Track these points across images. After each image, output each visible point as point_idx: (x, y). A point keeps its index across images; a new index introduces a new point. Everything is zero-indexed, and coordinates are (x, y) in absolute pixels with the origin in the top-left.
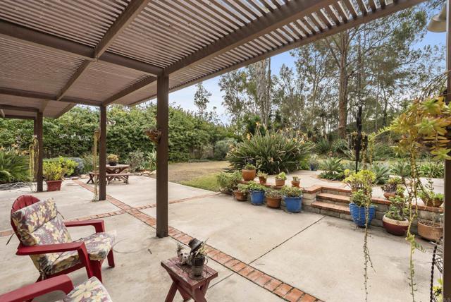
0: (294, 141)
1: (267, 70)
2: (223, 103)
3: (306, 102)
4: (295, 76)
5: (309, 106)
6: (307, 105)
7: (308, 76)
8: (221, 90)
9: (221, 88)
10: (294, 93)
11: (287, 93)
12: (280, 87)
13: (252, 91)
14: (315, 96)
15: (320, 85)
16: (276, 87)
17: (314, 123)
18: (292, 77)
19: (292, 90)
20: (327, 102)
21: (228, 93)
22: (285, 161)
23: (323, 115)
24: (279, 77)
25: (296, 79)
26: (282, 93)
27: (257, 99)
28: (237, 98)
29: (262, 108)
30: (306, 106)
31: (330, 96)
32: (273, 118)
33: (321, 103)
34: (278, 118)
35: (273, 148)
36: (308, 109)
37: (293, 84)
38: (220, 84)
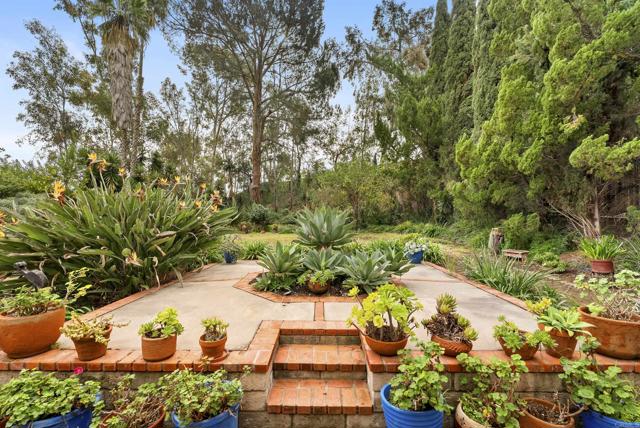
0: (195, 206)
1: (135, 76)
2: (21, 117)
3: (204, 146)
4: (187, 102)
5: (207, 154)
6: (205, 152)
7: (206, 109)
8: (16, 87)
9: (14, 82)
10: (185, 131)
11: (173, 127)
12: (161, 114)
13: (103, 107)
14: (217, 141)
15: (224, 125)
16: (154, 112)
17: (216, 179)
18: (181, 102)
19: (182, 124)
20: (235, 151)
21: (37, 97)
22: (174, 254)
23: (229, 168)
24: (159, 97)
25: (189, 108)
26: (164, 125)
27: (113, 124)
28: (64, 114)
29: (126, 143)
30: (203, 153)
31: (238, 143)
32: (147, 164)
33: (225, 151)
34: (156, 164)
35: (140, 225)
36: (207, 158)
37: (183, 116)
38: (11, 72)
